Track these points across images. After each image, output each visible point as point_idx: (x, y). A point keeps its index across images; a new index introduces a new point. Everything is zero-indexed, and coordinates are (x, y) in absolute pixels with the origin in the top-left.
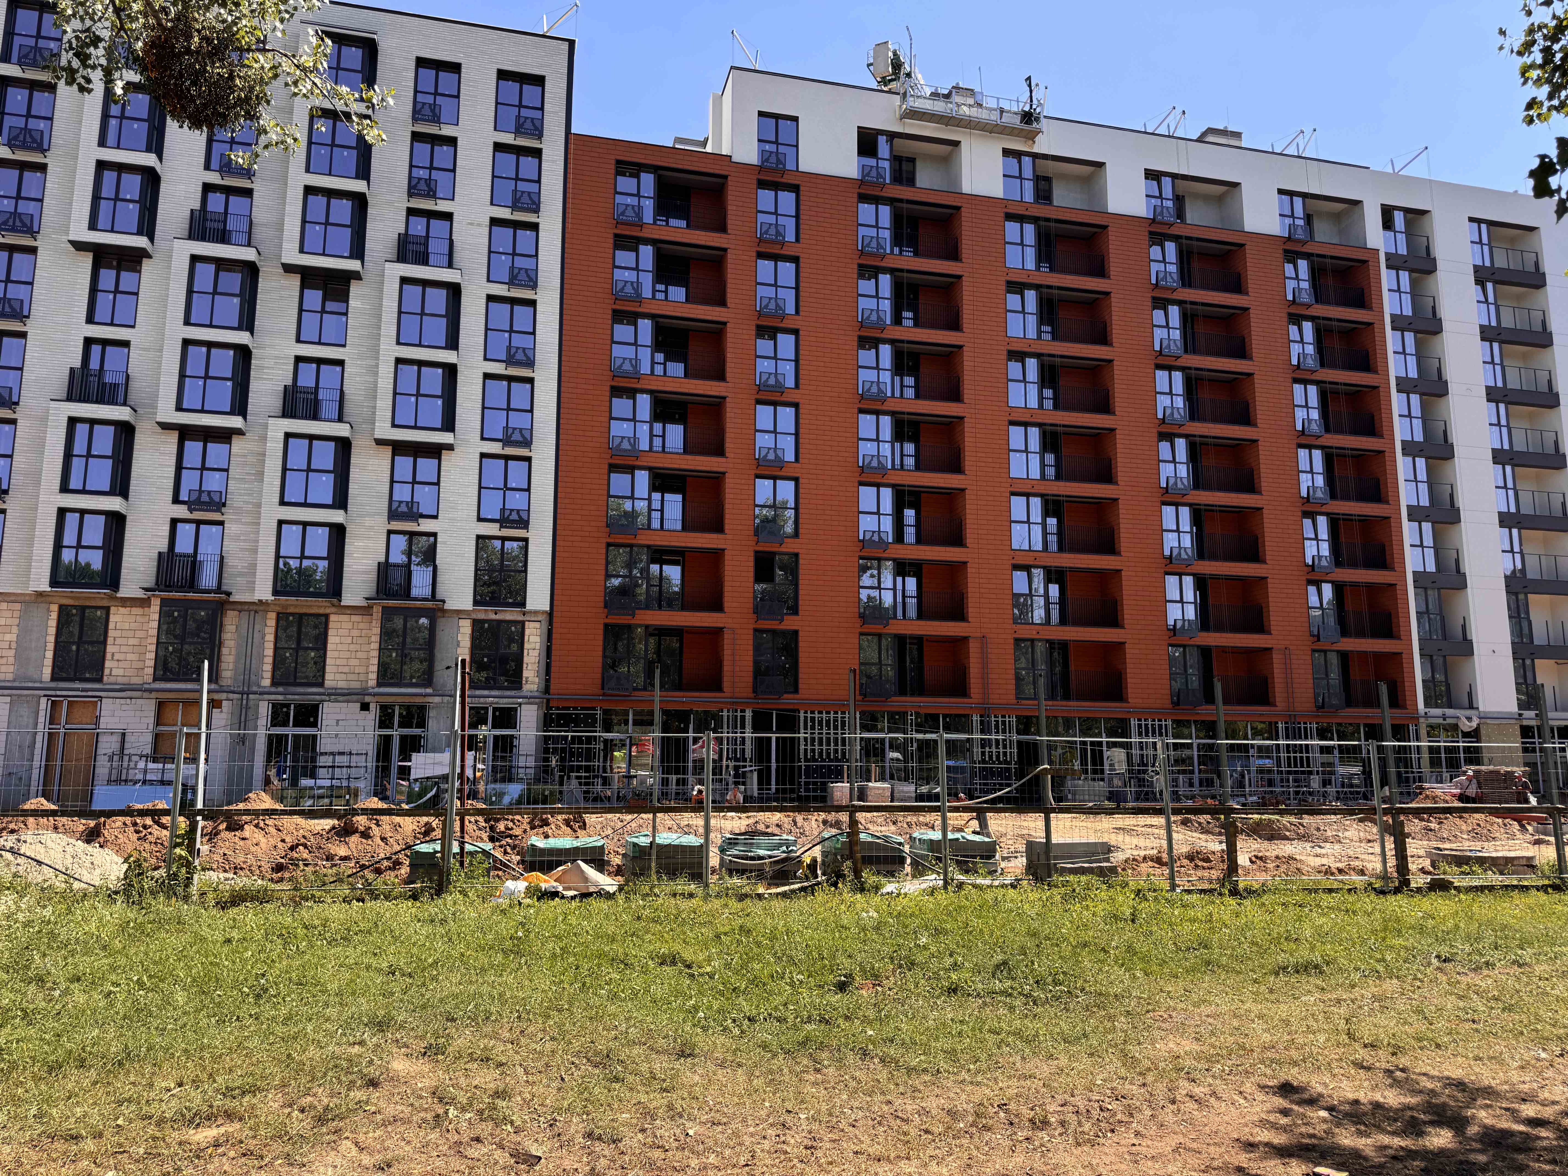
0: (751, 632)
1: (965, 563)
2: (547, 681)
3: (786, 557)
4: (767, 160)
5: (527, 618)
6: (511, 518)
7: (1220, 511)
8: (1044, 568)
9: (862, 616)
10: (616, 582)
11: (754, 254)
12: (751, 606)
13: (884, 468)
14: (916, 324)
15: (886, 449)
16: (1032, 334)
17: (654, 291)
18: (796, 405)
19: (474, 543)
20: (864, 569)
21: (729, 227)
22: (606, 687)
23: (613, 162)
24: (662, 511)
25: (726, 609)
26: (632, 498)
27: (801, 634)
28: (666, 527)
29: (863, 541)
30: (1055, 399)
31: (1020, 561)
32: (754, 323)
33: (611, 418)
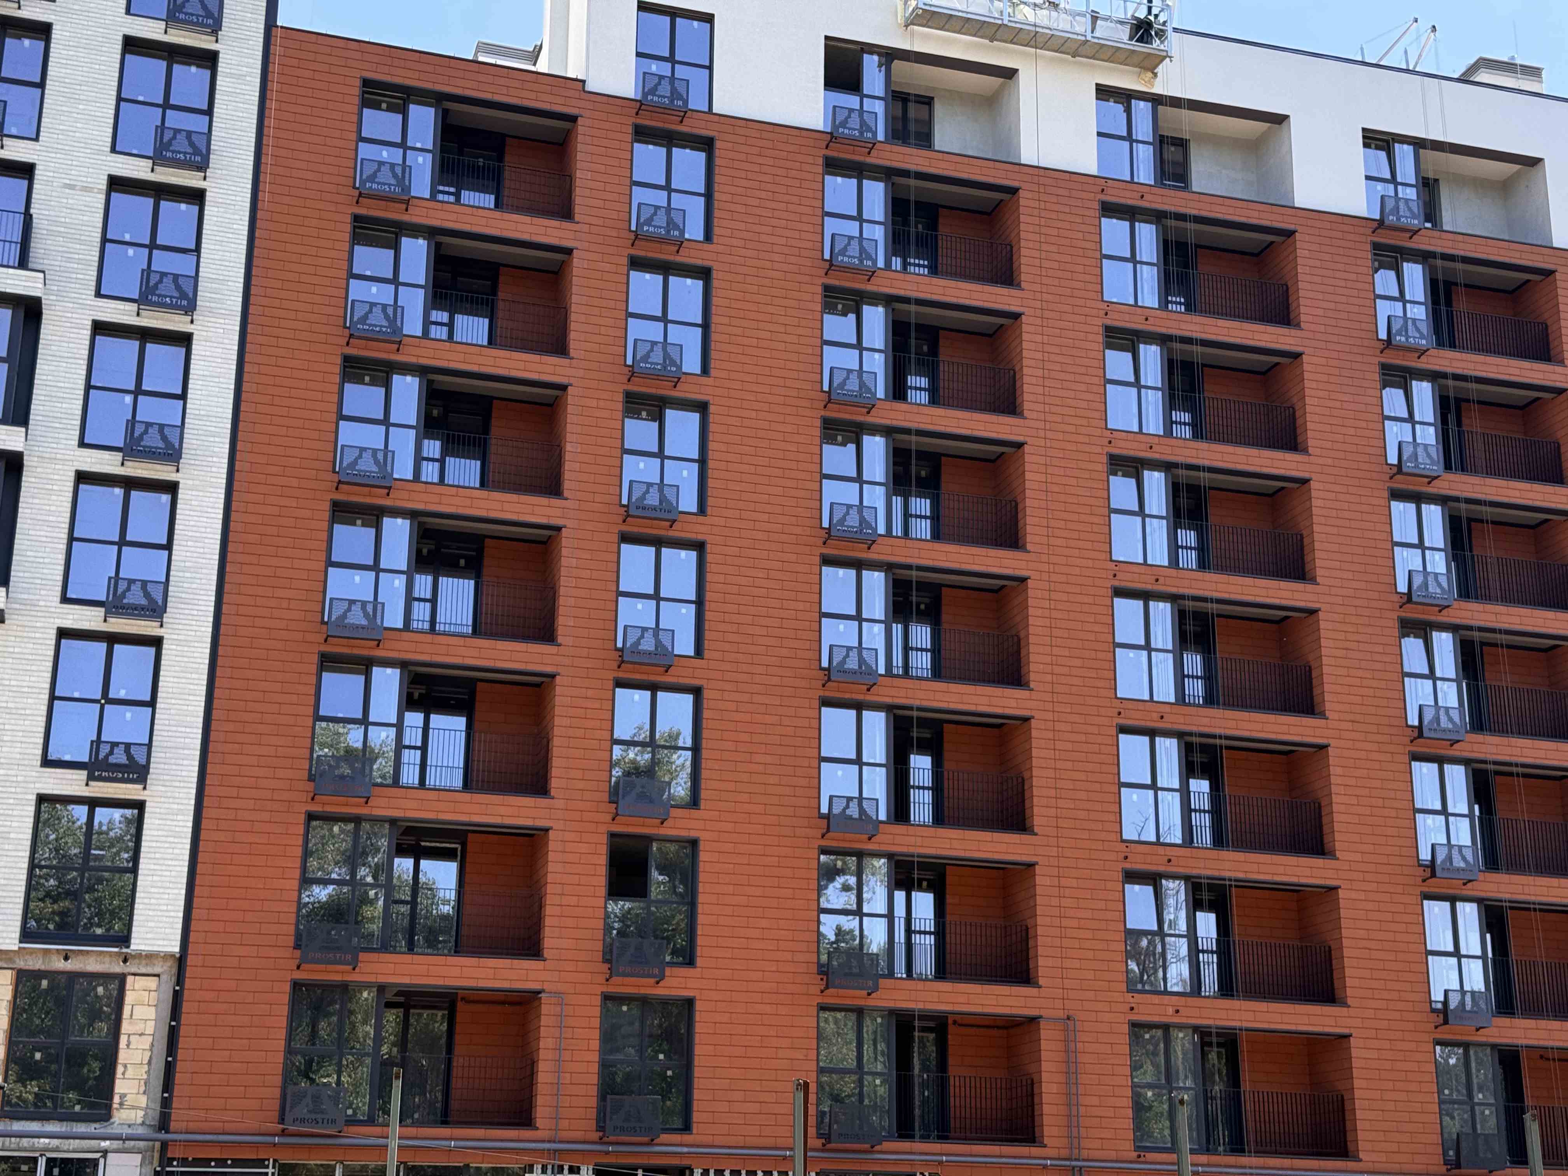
0: (598, 1000)
1: (1031, 866)
2: (166, 1103)
3: (672, 847)
4: (653, 91)
5: (131, 967)
6: (112, 760)
7: (1525, 776)
8: (1187, 878)
9: (824, 971)
10: (322, 893)
11: (625, 261)
12: (599, 946)
13: (873, 673)
14: (935, 400)
15: (875, 636)
16: (1154, 425)
17: (427, 323)
18: (699, 547)
19: (31, 809)
20: (830, 874)
21: (577, 209)
22: (289, 1117)
23: (358, 83)
24: (424, 748)
25: (546, 953)
26: (364, 721)
27: (698, 1006)
28: (430, 781)
29: (827, 817)
30: (1202, 549)
31: (1138, 865)
32: (621, 388)
33: (330, 563)
